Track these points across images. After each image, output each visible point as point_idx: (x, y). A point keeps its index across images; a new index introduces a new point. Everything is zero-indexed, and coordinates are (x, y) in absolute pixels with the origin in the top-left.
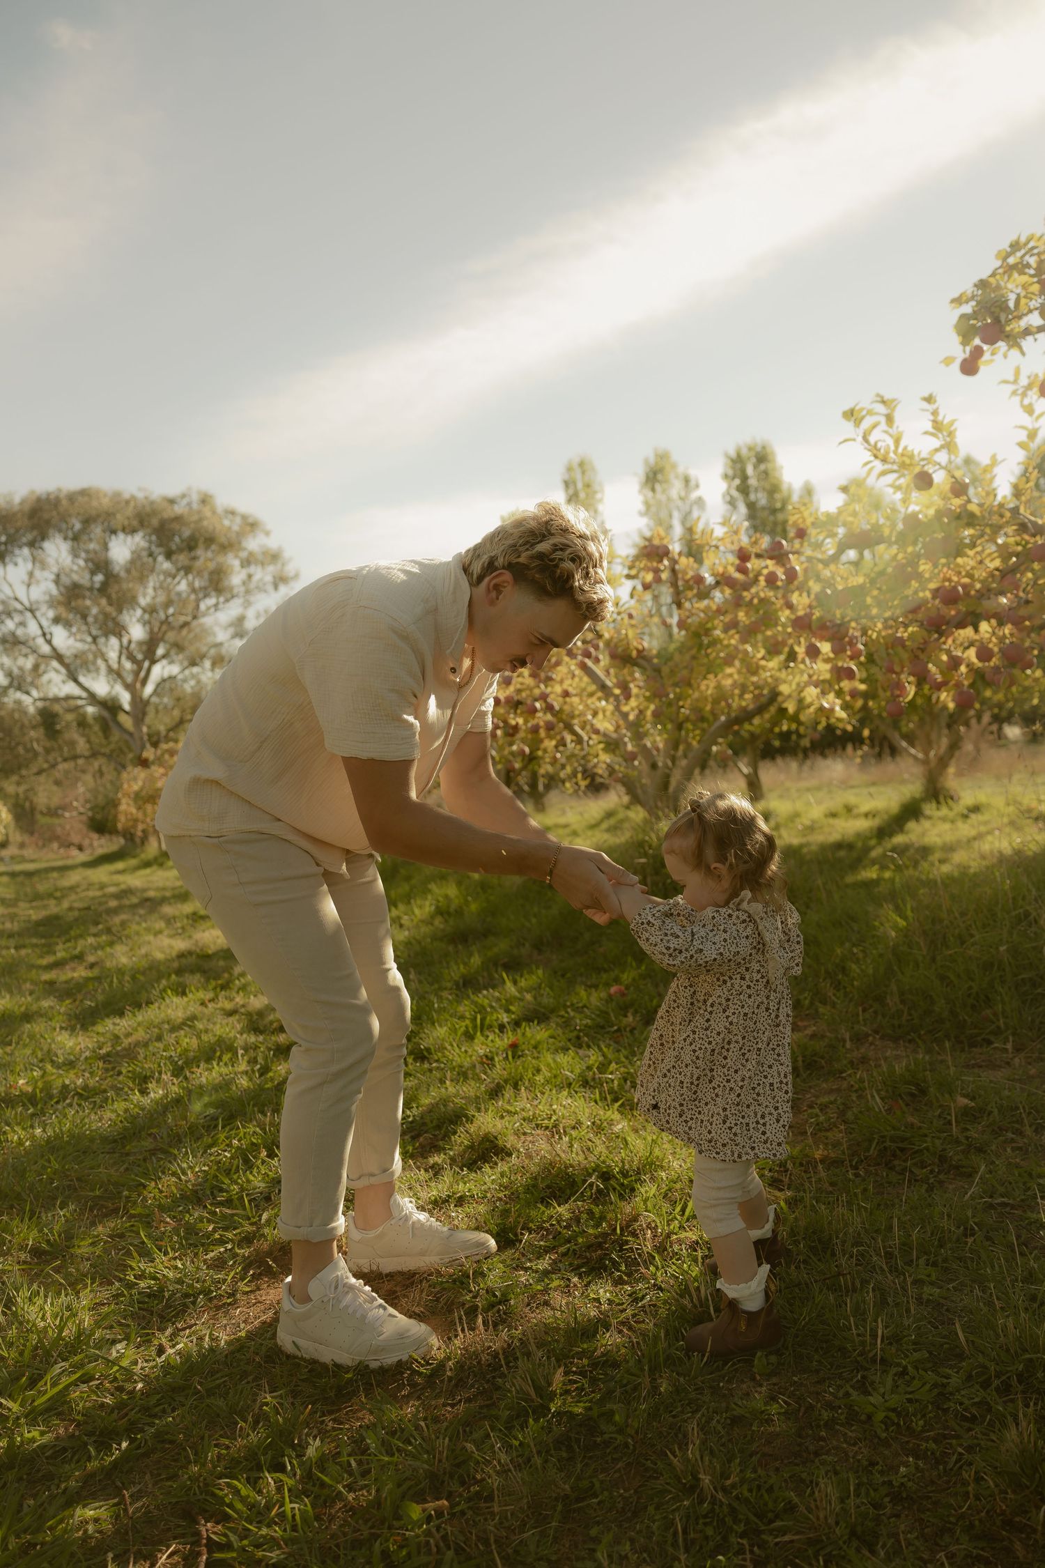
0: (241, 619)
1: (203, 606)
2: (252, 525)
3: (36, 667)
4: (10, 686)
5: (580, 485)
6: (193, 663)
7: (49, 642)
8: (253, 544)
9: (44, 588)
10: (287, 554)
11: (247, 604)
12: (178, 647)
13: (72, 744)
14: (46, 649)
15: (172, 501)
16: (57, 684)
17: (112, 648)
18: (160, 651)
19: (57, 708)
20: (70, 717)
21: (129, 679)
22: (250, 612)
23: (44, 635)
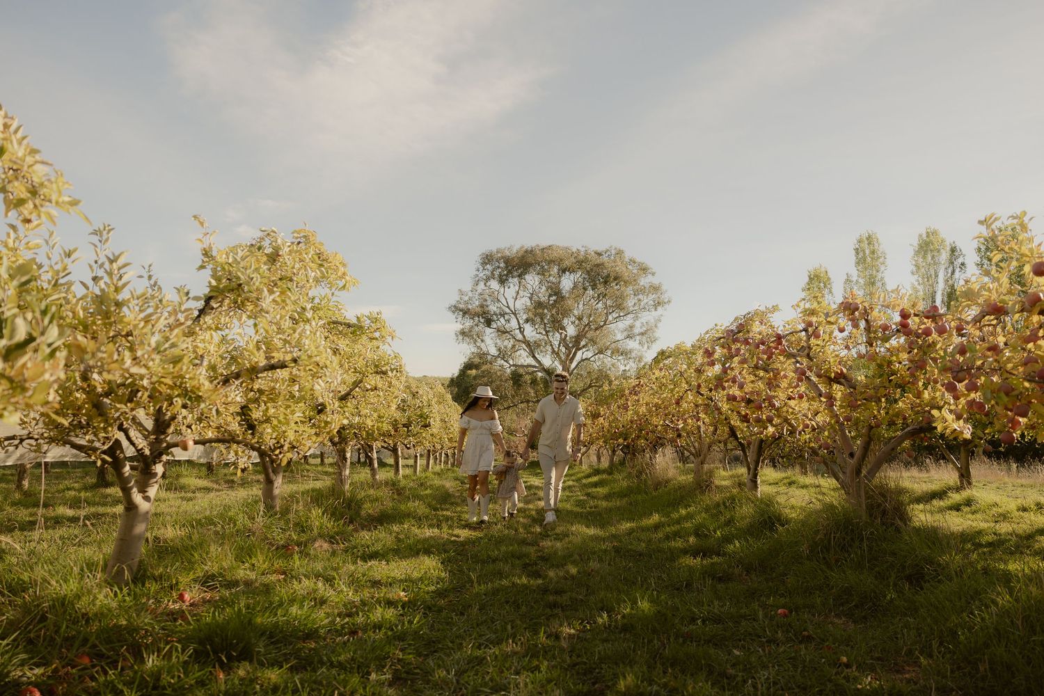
0: (631, 327)
1: (610, 318)
2: (644, 270)
3: (514, 346)
4: (498, 356)
5: (867, 252)
6: (601, 352)
7: (522, 333)
8: (644, 281)
9: (523, 302)
10: (664, 288)
11: (636, 318)
12: (593, 341)
13: (527, 394)
14: (520, 337)
15: (599, 254)
16: (523, 358)
17: (556, 338)
18: (583, 343)
19: (521, 371)
20: (528, 377)
21: (563, 357)
22: (638, 324)
23: (520, 328)
